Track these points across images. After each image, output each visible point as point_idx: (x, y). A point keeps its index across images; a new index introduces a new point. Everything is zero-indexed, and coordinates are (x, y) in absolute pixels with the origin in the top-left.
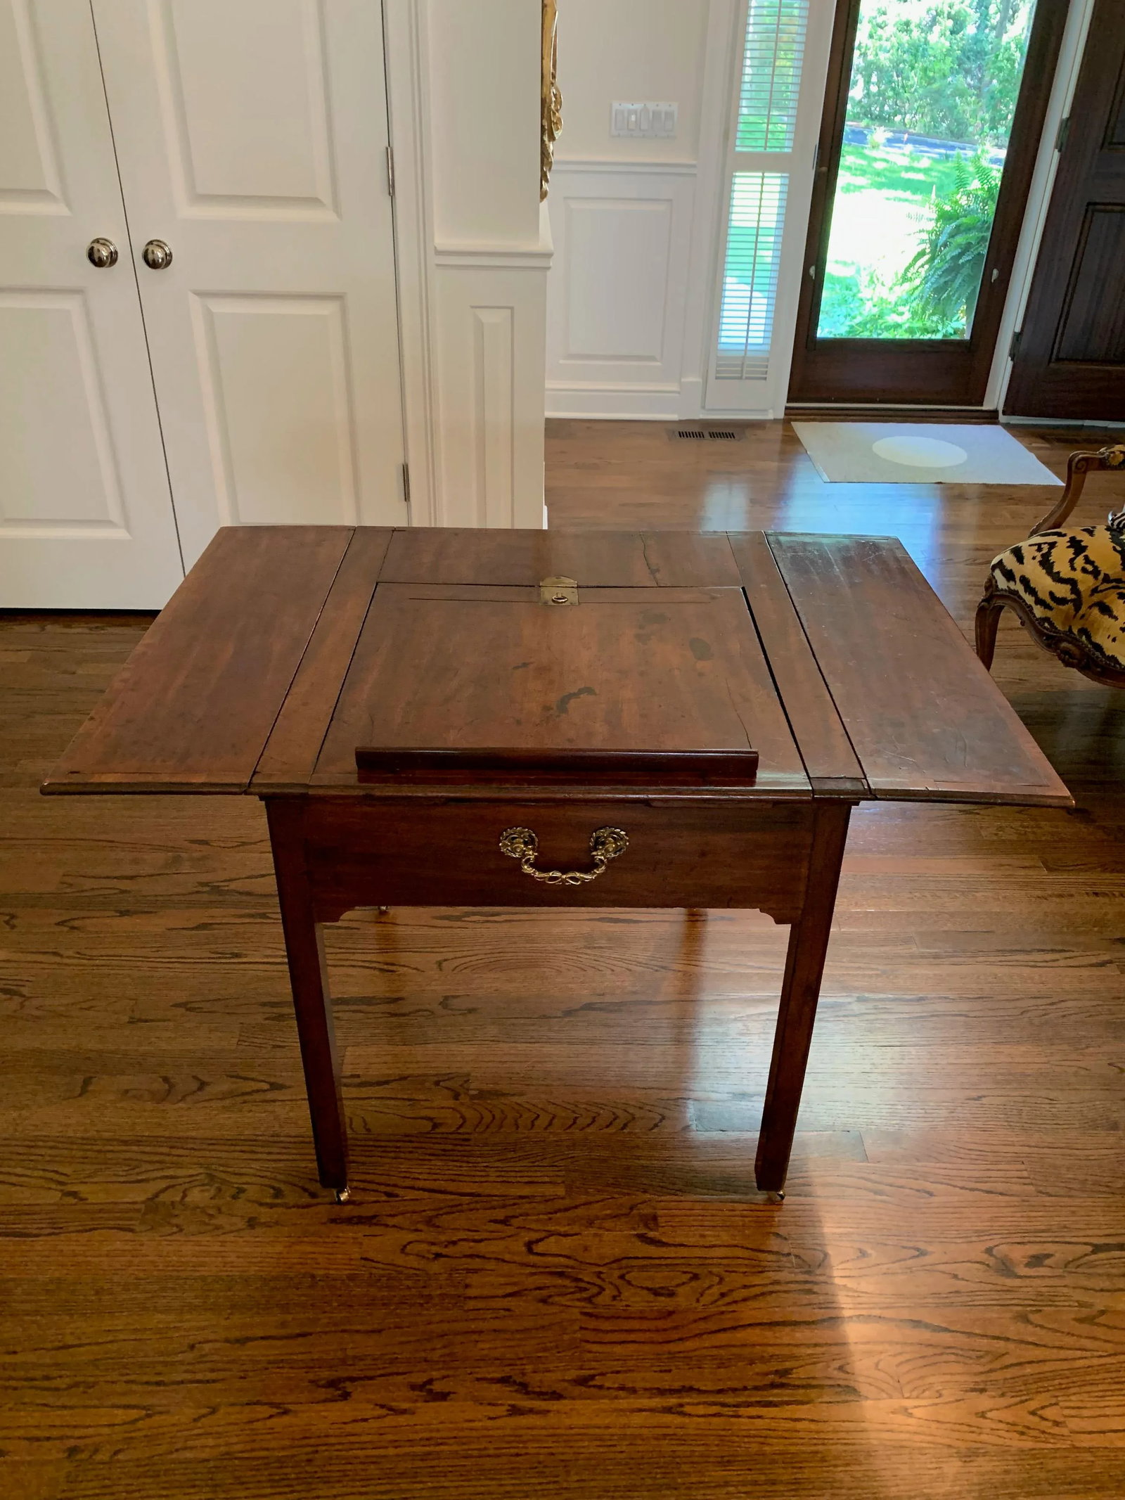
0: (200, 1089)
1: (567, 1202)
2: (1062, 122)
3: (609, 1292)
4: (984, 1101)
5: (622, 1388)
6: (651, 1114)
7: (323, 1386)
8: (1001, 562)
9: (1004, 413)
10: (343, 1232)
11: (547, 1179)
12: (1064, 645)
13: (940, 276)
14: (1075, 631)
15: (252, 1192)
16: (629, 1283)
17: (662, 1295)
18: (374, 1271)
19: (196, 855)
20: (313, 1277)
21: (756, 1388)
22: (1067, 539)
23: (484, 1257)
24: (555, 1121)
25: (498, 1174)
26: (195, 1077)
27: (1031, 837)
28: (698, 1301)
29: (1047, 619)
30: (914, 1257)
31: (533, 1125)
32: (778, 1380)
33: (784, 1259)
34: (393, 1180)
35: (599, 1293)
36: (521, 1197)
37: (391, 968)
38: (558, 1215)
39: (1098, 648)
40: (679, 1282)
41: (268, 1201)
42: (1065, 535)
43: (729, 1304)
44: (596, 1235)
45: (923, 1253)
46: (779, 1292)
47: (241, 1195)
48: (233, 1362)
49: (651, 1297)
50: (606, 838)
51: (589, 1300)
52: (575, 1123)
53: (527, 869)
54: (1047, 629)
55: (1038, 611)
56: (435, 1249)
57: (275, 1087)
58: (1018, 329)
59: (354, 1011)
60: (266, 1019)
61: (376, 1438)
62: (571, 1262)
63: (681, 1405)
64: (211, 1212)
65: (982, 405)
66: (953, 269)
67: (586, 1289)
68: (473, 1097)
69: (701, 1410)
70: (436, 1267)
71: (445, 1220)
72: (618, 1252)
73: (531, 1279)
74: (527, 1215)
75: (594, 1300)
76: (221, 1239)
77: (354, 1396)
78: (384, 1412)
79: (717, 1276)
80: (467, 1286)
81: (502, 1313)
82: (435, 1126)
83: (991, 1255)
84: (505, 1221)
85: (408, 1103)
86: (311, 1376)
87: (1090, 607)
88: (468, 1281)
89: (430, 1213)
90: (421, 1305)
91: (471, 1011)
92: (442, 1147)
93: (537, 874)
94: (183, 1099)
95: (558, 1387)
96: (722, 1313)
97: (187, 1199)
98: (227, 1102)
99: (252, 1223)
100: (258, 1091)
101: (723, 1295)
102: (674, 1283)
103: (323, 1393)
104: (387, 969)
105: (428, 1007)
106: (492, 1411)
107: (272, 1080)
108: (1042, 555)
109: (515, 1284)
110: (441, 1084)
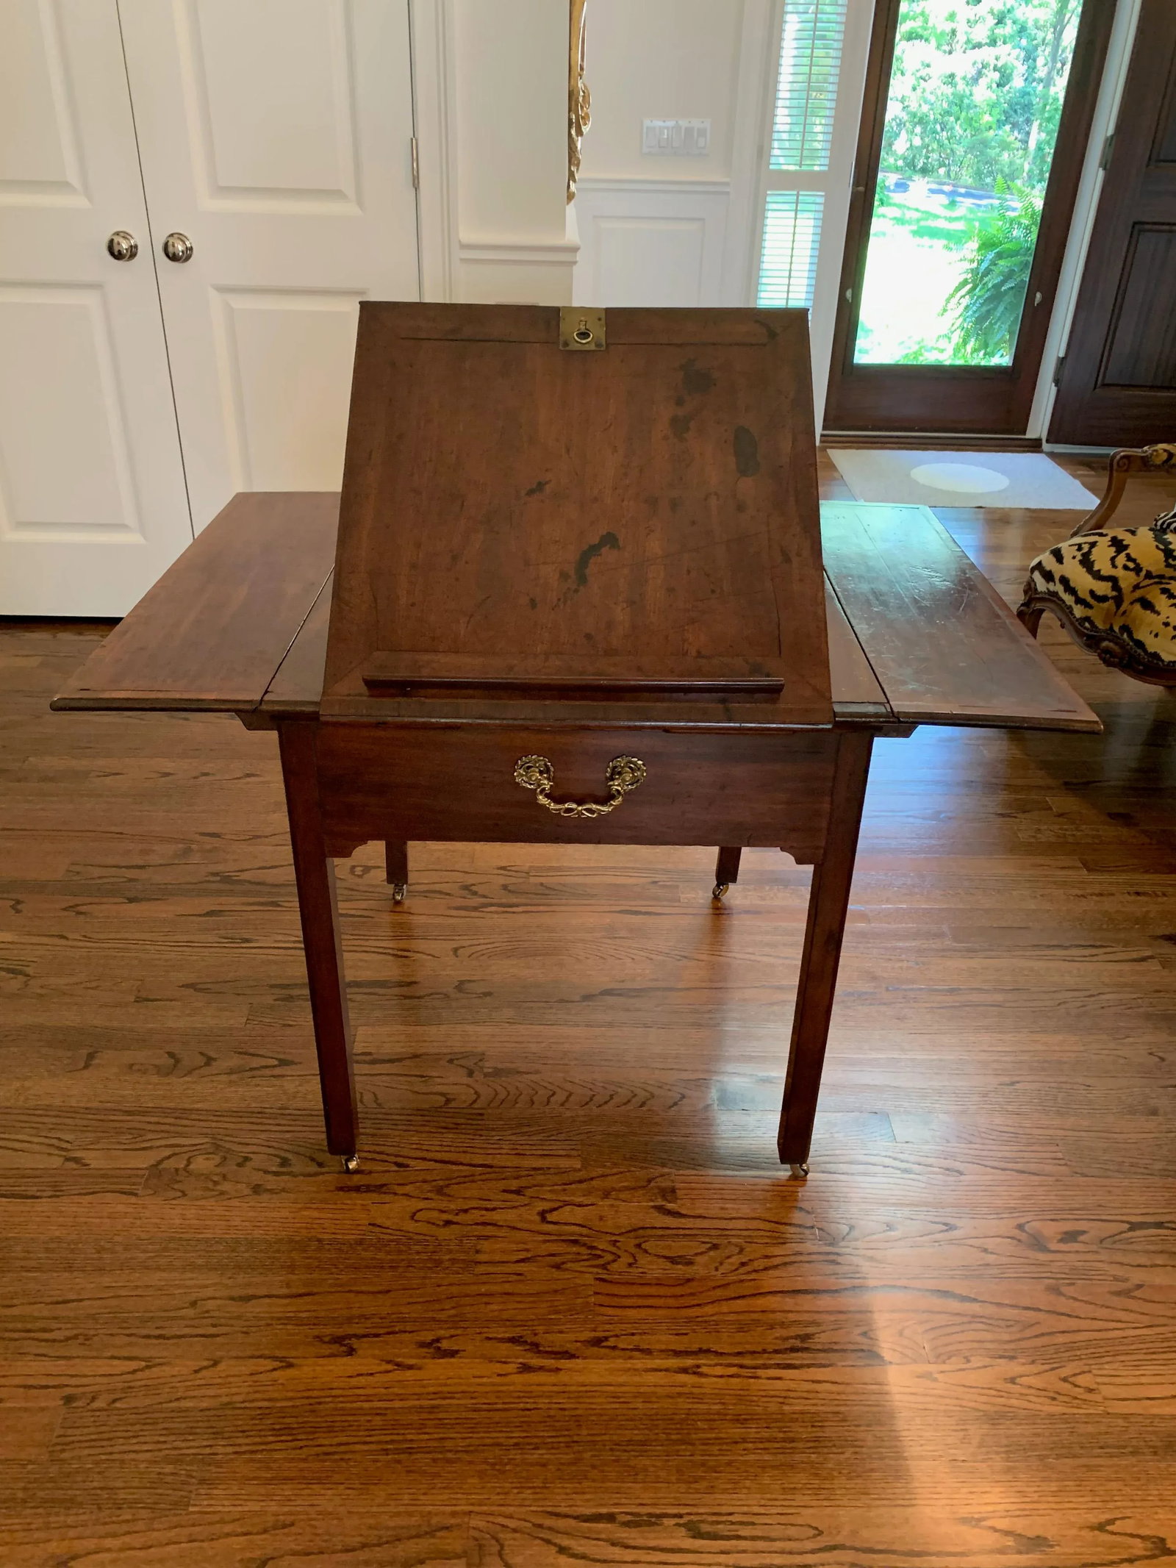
0: (208, 1064)
1: (582, 1175)
2: (1107, 139)
3: (626, 1259)
4: (1018, 1086)
5: (637, 1349)
6: (670, 1094)
7: (329, 1342)
8: (1040, 563)
9: (1048, 441)
10: (350, 1199)
11: (561, 1152)
12: (1105, 644)
13: (982, 305)
14: (1116, 629)
15: (257, 1161)
16: (646, 1251)
17: (678, 1263)
18: (382, 1236)
19: (208, 847)
20: (319, 1241)
21: (776, 1352)
22: (1109, 538)
23: (495, 1225)
24: (572, 1099)
25: (512, 1146)
26: (201, 1054)
27: (1070, 839)
28: (717, 1269)
29: (1087, 619)
30: (942, 1231)
31: (548, 1102)
32: (798, 1343)
33: (807, 1232)
34: (405, 1152)
35: (614, 1261)
36: (535, 1169)
37: (406, 954)
38: (573, 1186)
39: (1140, 644)
40: (699, 1251)
41: (274, 1169)
42: (1106, 535)
43: (749, 1273)
44: (612, 1206)
45: (950, 1227)
46: (801, 1262)
47: (248, 1163)
48: (239, 1318)
49: (669, 1265)
50: (623, 768)
51: (604, 1267)
52: (591, 1100)
53: (542, 800)
54: (1087, 629)
55: (1079, 611)
56: (445, 1217)
57: (283, 1063)
58: (1062, 354)
59: (365, 994)
60: (275, 1000)
61: (383, 1391)
62: (585, 1231)
63: (698, 1366)
64: (215, 1178)
65: (1024, 433)
66: (996, 296)
67: (600, 1257)
68: (486, 1075)
69: (719, 1371)
70: (444, 1233)
71: (453, 1190)
72: (636, 1222)
73: (544, 1246)
74: (542, 1186)
75: (609, 1267)
76: (225, 1203)
77: (360, 1352)
78: (390, 1367)
79: (736, 1246)
80: (478, 1252)
81: (515, 1277)
82: (448, 1101)
83: (1024, 1231)
84: (518, 1192)
85: (420, 1079)
86: (316, 1332)
87: (1132, 603)
88: (479, 1247)
89: (441, 1183)
90: (430, 1268)
91: (487, 994)
92: (454, 1120)
93: (553, 806)
94: (190, 1073)
95: (571, 1347)
96: (742, 1281)
97: (191, 1167)
98: (234, 1077)
99: (257, 1189)
100: (266, 1067)
101: (743, 1264)
102: (692, 1252)
103: (326, 1350)
104: (402, 955)
105: (444, 990)
106: (499, 1368)
107: (281, 1056)
108: (1083, 555)
109: (527, 1250)
110: (455, 1062)
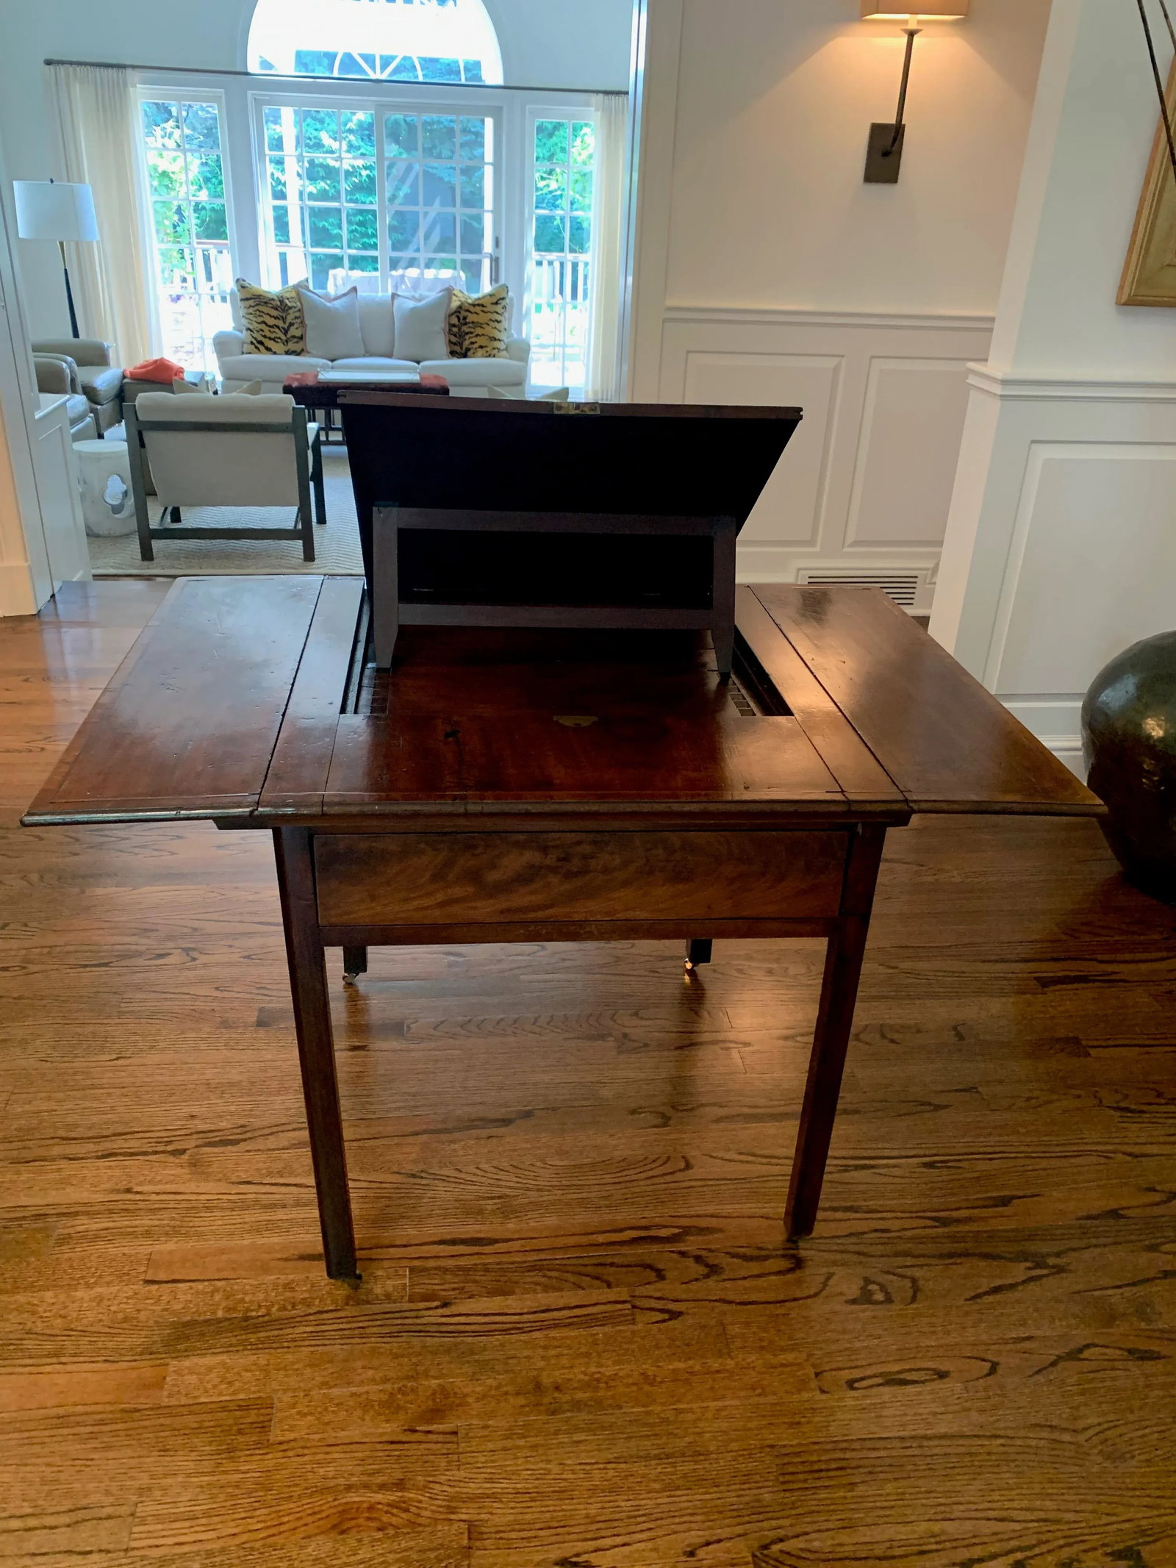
68: (610, 1035)
91: (633, 1112)
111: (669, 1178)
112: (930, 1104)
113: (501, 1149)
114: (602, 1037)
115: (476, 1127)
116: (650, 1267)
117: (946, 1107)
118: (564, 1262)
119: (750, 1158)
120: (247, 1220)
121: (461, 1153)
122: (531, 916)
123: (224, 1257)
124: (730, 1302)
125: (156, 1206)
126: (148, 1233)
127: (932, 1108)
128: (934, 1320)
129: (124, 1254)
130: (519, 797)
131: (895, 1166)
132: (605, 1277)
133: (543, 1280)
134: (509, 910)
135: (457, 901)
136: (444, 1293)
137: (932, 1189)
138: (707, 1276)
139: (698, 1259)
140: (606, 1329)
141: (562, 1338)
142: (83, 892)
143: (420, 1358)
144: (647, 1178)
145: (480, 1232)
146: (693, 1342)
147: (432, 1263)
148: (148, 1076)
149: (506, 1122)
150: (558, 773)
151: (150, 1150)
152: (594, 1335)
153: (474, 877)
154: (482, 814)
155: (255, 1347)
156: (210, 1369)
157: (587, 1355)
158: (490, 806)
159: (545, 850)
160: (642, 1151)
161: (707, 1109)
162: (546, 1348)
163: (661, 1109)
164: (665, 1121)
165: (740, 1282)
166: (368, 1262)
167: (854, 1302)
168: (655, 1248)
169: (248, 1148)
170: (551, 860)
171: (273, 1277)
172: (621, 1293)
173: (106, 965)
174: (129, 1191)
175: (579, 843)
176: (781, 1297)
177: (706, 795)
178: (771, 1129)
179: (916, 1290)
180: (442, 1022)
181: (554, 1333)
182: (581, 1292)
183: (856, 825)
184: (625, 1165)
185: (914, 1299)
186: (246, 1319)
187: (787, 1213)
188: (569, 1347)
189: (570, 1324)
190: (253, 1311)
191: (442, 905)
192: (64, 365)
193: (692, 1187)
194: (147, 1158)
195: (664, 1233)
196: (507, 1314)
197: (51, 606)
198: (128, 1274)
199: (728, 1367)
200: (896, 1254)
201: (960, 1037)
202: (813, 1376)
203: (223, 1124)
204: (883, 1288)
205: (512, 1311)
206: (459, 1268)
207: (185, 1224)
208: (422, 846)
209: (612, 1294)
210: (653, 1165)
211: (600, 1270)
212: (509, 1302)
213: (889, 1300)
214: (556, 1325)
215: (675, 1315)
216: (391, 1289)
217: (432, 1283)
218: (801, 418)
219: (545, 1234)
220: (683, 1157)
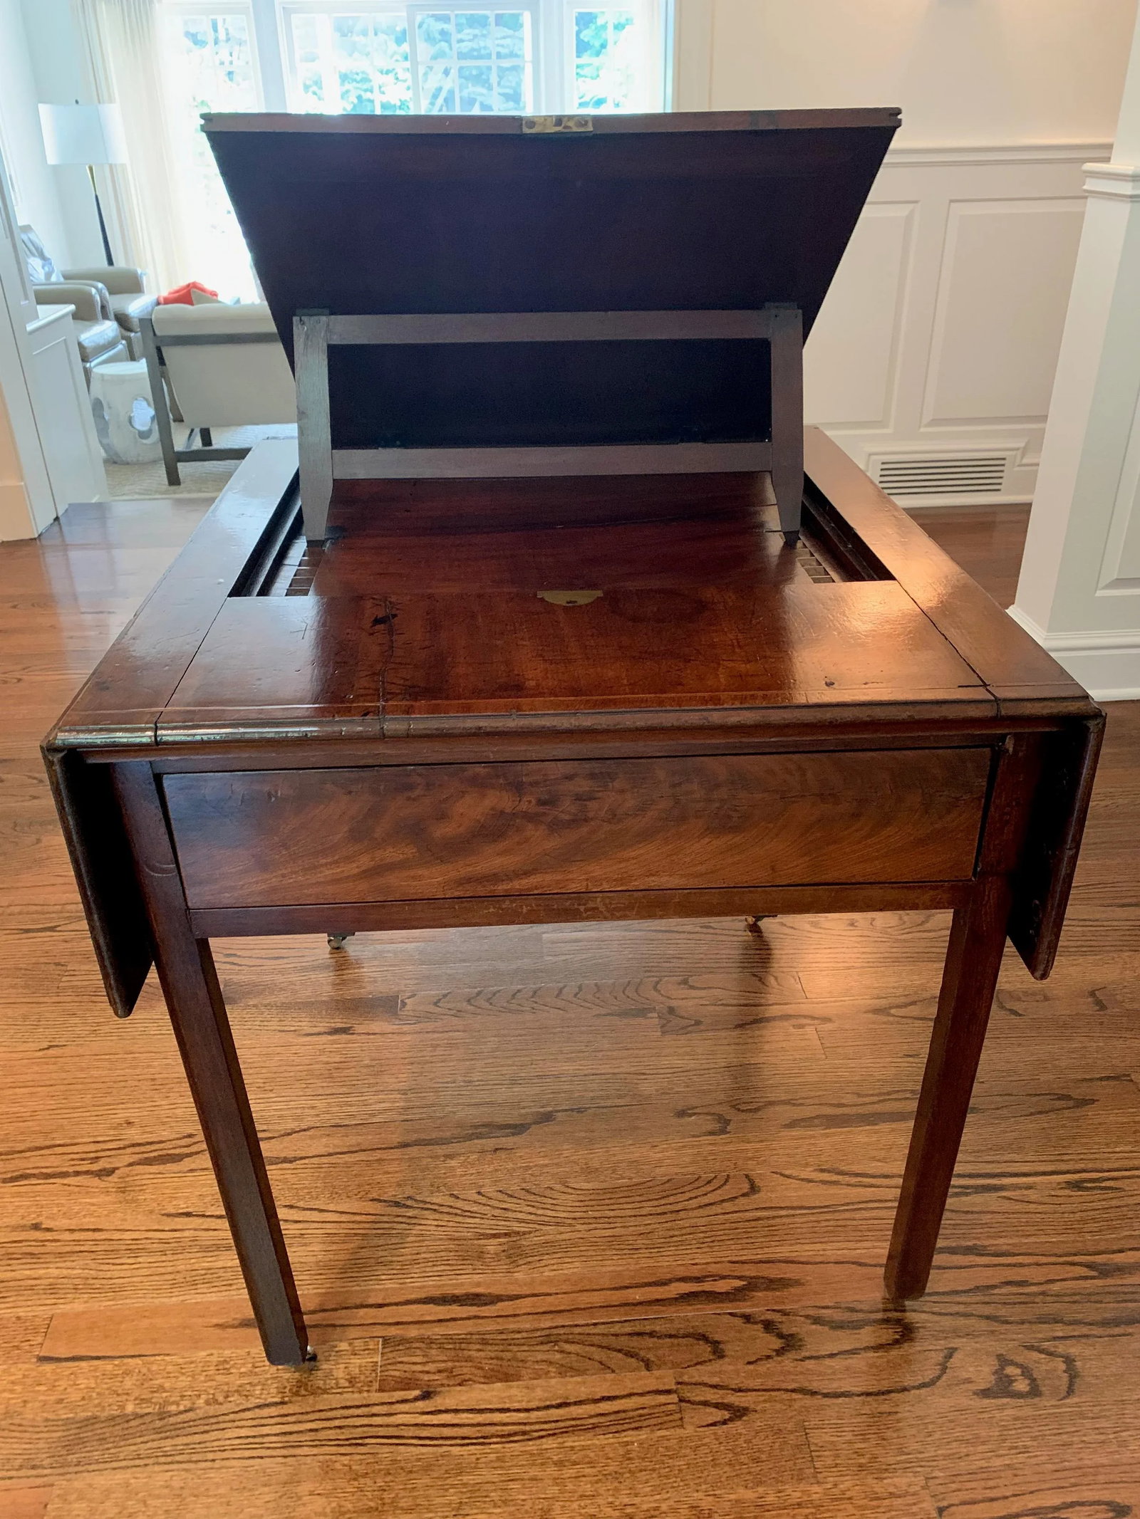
11: (561, 944)
24: (556, 993)
31: (580, 986)
36: (584, 931)
37: (826, 1176)
68: (653, 1010)
82: (685, 982)
85: (724, 1002)
91: (682, 1114)
110: (693, 1022)
111: (728, 1206)
112: (1069, 1098)
113: (510, 1165)
114: (642, 1012)
115: (479, 1136)
116: (704, 1338)
117: (1093, 1101)
118: (587, 1330)
119: (835, 1178)
120: (179, 1268)
121: (459, 1171)
122: (501, 888)
123: (145, 1323)
124: (814, 1393)
125: (68, 1249)
126: (52, 1289)
127: (1071, 1103)
128: (1103, 1423)
129: (19, 1318)
130: (468, 709)
131: (1029, 1187)
132: (642, 1353)
133: (558, 1356)
134: (469, 880)
135: (391, 867)
136: (426, 1377)
137: (1083, 1221)
138: (780, 1352)
139: (768, 1326)
140: (643, 1435)
141: (583, 1448)
142: (39, 841)
143: (389, 1478)
144: (700, 1207)
145: (478, 1284)
146: (764, 1457)
147: (413, 1332)
148: (82, 1070)
149: (518, 1129)
150: (533, 671)
151: (71, 1170)
152: (627, 1443)
153: (415, 831)
154: (409, 737)
155: (168, 1458)
156: (107, 1493)
157: (617, 1476)
158: (422, 722)
159: (518, 788)
160: (691, 1169)
161: (778, 1108)
162: (560, 1464)
163: (718, 1109)
164: (723, 1126)
165: (828, 1362)
166: (330, 1329)
167: (985, 1393)
168: (710, 1309)
169: (193, 1166)
170: (527, 803)
171: (203, 1354)
172: (666, 1378)
173: (52, 929)
174: (36, 1227)
175: (569, 778)
176: (885, 1385)
177: (765, 697)
178: (861, 1136)
179: (1073, 1375)
180: (445, 996)
181: (570, 1441)
182: (610, 1376)
183: (1003, 737)
184: (672, 1187)
185: (1070, 1391)
186: (162, 1416)
187: (890, 1257)
188: (591, 1464)
189: (595, 1427)
190: (173, 1403)
191: (367, 874)
192: (94, 291)
193: (758, 1219)
194: (66, 1181)
195: (722, 1286)
196: (508, 1410)
197: (56, 528)
198: (17, 1347)
199: (815, 1496)
200: (1042, 1320)
201: (1101, 1006)
202: (934, 1514)
203: (166, 1134)
204: (1026, 1372)
205: (517, 1406)
206: (449, 1338)
207: (101, 1274)
208: (329, 786)
209: (649, 1380)
210: (709, 1188)
211: (635, 1343)
212: (514, 1392)
213: (1035, 1392)
214: (576, 1428)
215: (739, 1413)
216: (357, 1371)
217: (413, 1363)
218: (899, 124)
219: (565, 1288)
220: (747, 1176)
